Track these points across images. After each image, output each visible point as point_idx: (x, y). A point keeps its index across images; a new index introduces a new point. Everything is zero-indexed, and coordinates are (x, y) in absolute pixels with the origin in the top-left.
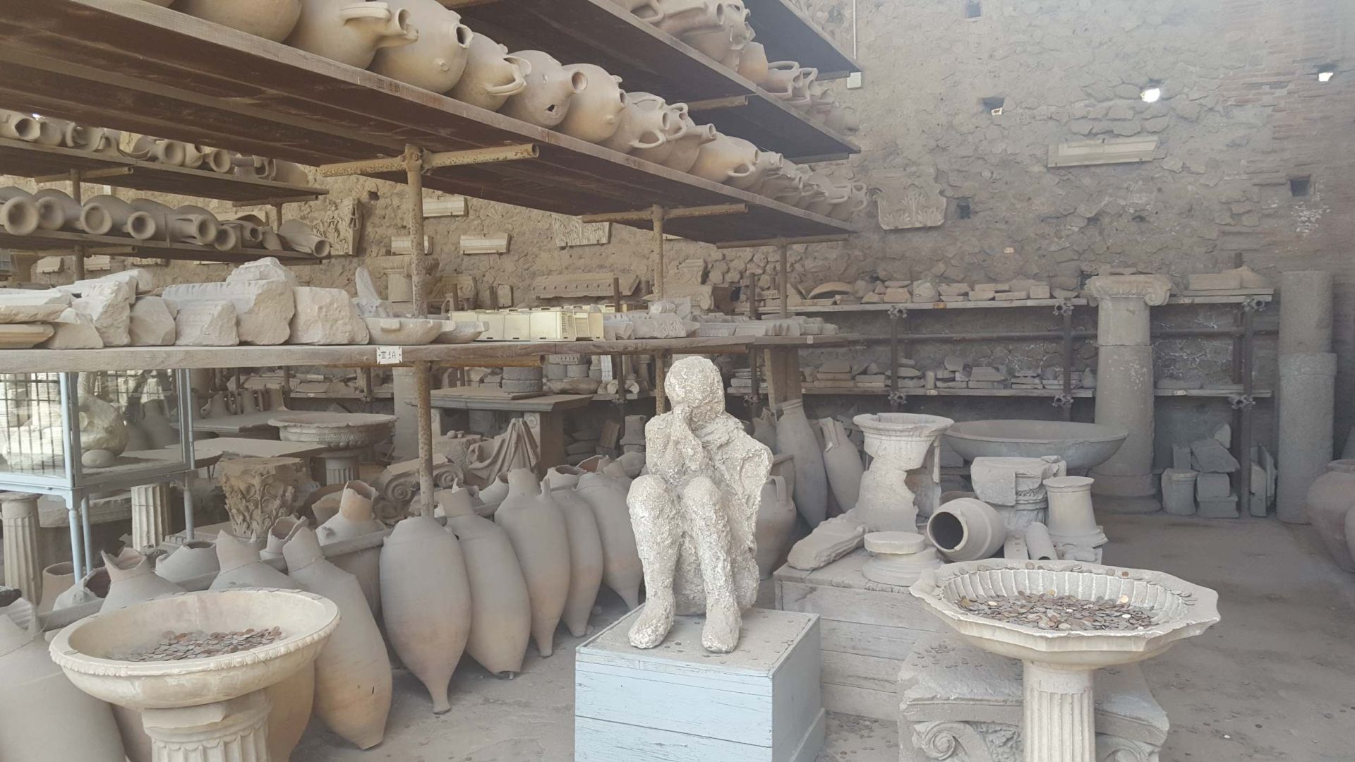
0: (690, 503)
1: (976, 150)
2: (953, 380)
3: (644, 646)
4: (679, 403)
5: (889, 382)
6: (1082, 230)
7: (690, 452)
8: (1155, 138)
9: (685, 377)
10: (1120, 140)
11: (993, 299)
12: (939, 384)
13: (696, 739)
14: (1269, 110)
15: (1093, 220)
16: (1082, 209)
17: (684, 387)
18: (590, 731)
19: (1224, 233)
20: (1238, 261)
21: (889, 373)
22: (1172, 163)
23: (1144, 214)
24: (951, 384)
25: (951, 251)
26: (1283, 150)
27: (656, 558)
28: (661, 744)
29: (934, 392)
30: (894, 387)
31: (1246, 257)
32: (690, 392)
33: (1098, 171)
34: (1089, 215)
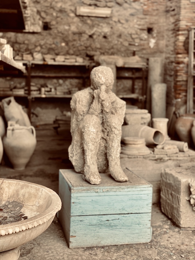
0: (114, 124)
1: (51, 4)
2: (50, 91)
3: (99, 183)
4: (102, 84)
5: (27, 92)
6: (87, 40)
7: (108, 104)
8: (110, 9)
9: (106, 74)
10: (99, 8)
11: (64, 61)
12: (46, 93)
13: (123, 215)
14: (142, 5)
15: (91, 36)
16: (87, 32)
17: (105, 78)
18: (78, 221)
19: (130, 45)
20: (134, 54)
21: (26, 88)
22: (115, 19)
23: (106, 35)
24: (50, 93)
25: (42, 43)
26: (146, 18)
27: (94, 148)
28: (108, 220)
29: (44, 96)
30: (29, 94)
31: (136, 53)
32: (107, 80)
33: (93, 18)
34: (90, 34)
